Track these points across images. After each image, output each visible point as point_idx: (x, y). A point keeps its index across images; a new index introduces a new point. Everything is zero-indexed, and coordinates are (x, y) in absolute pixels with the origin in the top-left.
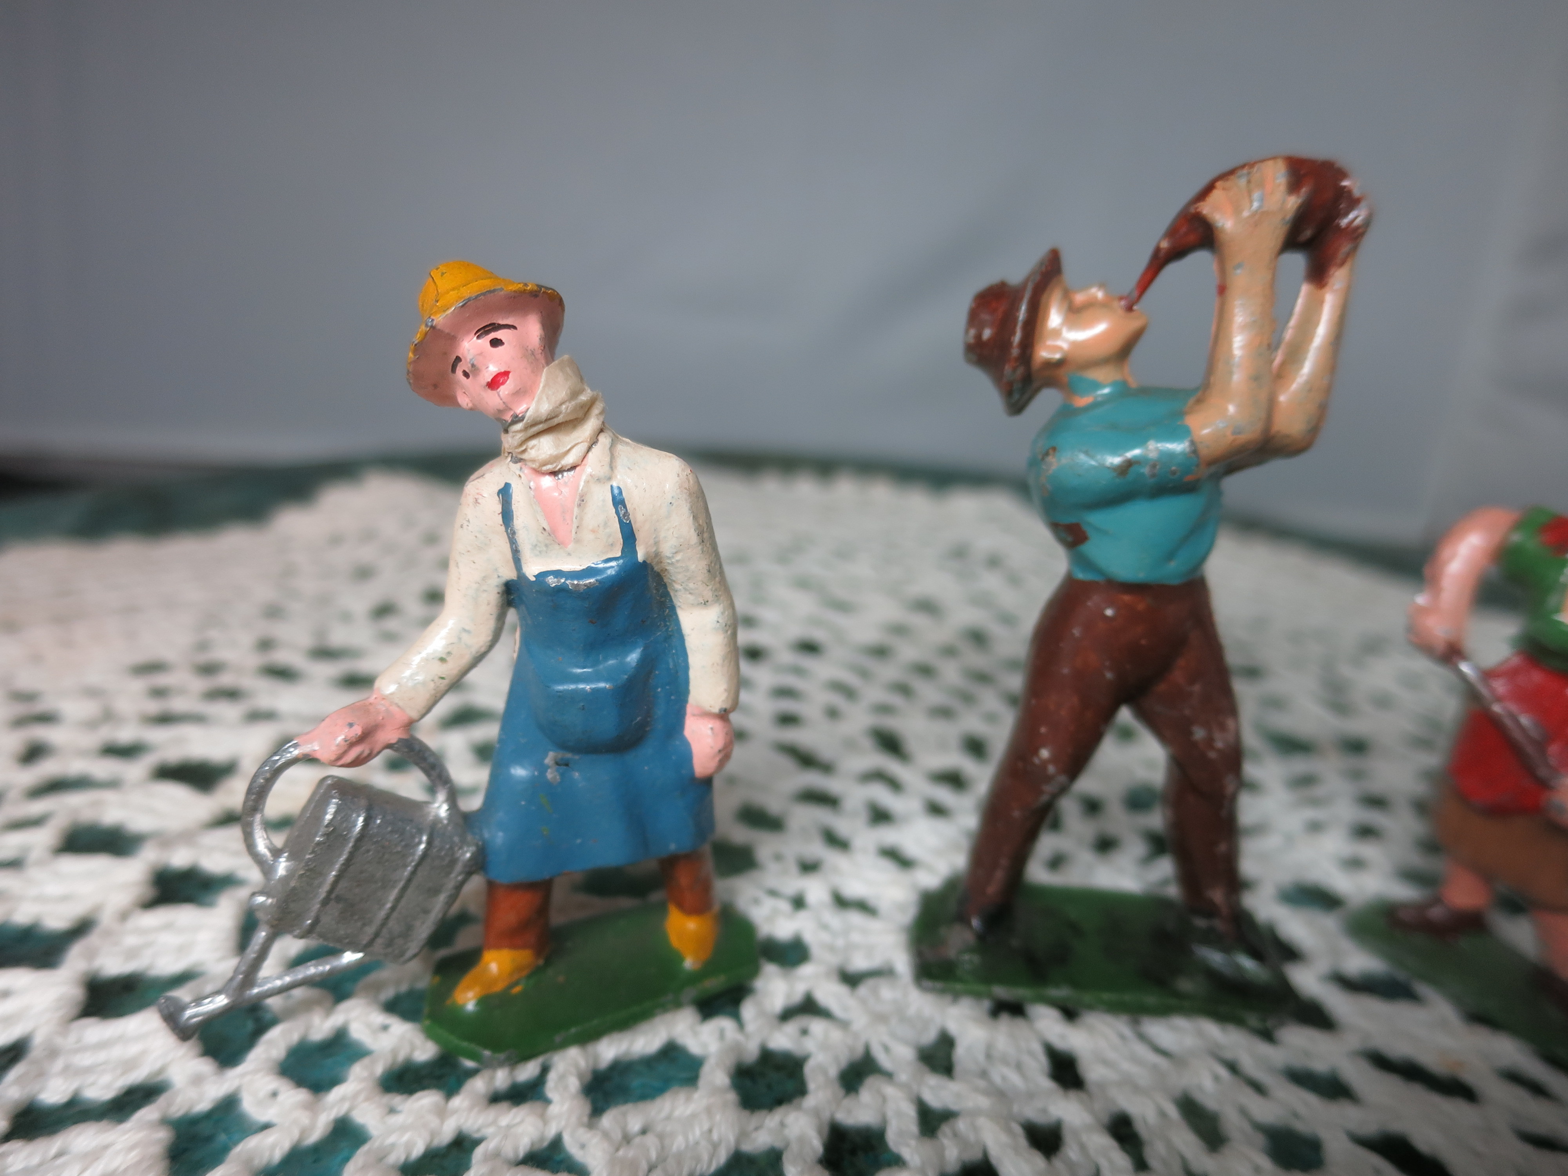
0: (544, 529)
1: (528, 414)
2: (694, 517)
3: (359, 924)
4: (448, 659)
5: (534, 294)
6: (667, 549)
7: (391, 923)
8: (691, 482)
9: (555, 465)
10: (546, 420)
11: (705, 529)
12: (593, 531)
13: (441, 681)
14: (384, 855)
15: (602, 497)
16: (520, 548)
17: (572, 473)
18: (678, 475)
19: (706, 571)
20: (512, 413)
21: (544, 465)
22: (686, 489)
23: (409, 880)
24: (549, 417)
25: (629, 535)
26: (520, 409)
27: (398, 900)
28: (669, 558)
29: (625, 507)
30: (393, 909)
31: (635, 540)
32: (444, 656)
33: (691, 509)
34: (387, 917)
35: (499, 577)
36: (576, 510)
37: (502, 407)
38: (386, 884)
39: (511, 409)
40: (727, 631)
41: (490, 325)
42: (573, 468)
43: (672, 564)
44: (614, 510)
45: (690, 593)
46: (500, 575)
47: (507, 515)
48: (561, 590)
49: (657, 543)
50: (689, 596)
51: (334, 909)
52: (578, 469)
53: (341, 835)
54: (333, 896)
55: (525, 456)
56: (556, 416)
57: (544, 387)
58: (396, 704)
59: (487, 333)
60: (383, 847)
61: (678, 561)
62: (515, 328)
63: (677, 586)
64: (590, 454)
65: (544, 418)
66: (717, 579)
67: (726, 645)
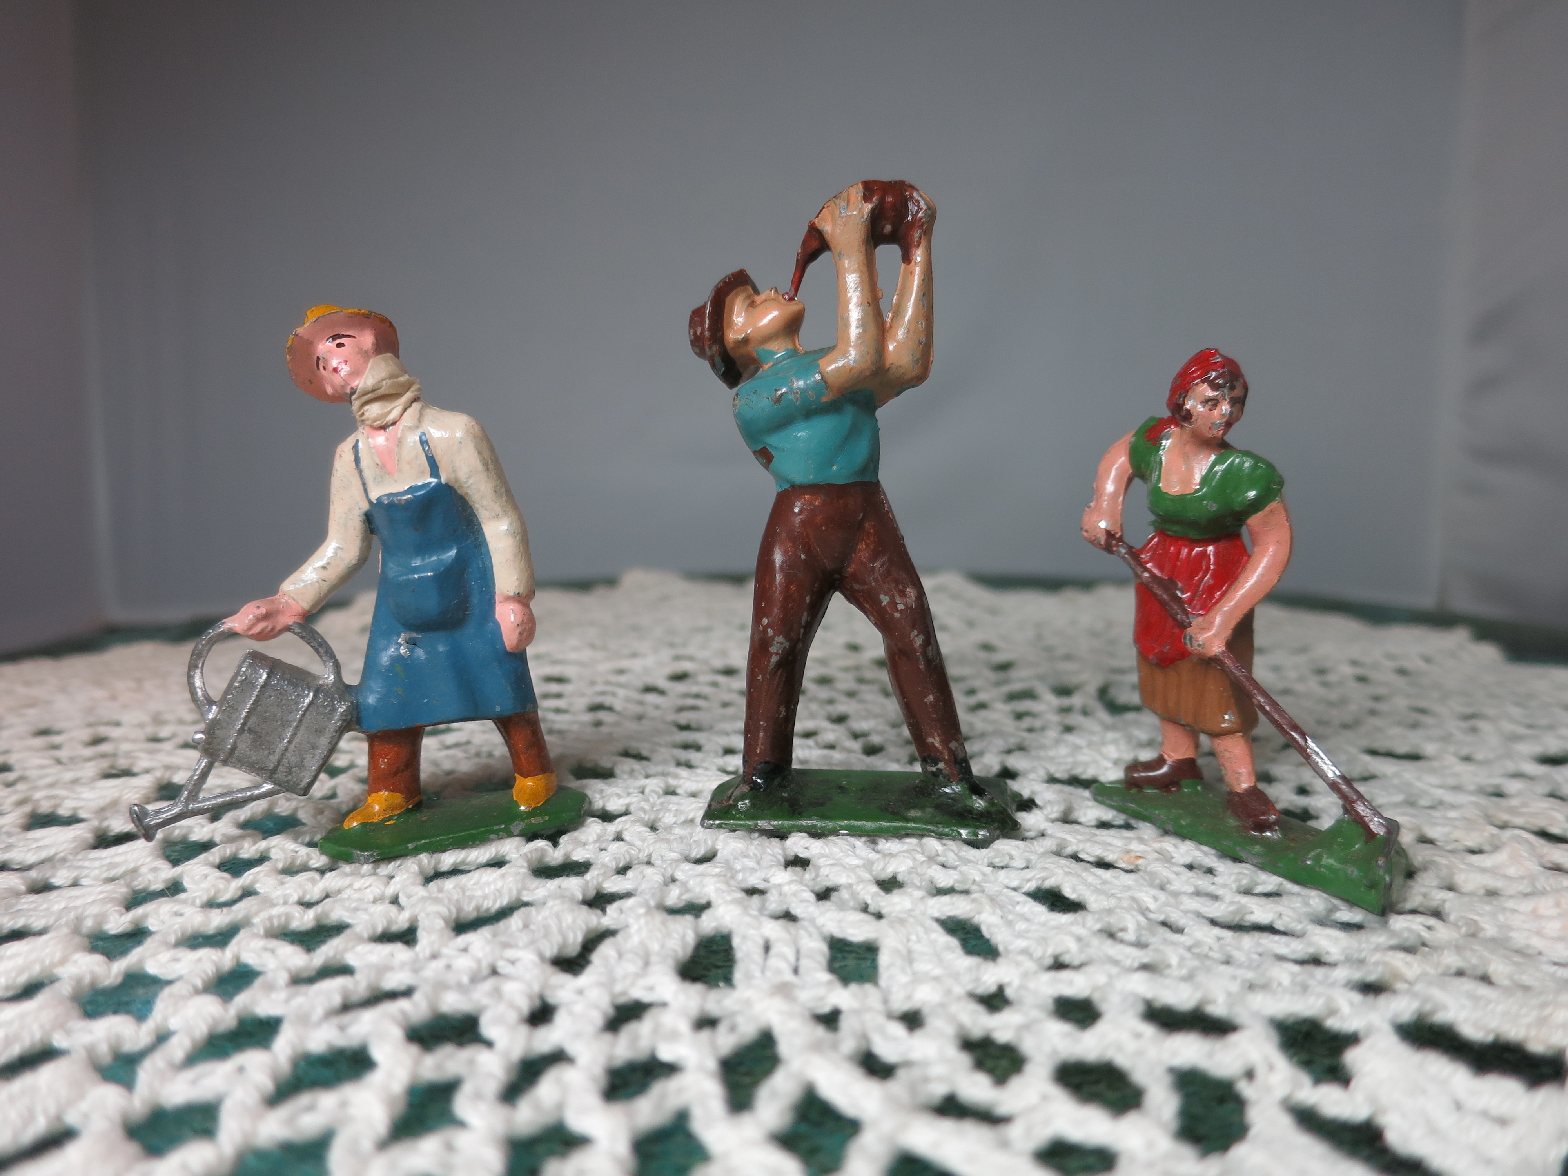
0: (378, 464)
1: (359, 386)
2: (478, 452)
3: (266, 753)
4: (328, 567)
5: (367, 316)
6: (462, 475)
7: (288, 755)
8: (476, 429)
9: (381, 421)
10: (373, 391)
11: (490, 463)
12: (409, 463)
13: (323, 582)
14: (282, 700)
15: (413, 439)
16: (366, 481)
17: (394, 427)
18: (466, 425)
19: (493, 492)
20: (350, 387)
21: (375, 422)
22: (471, 433)
23: (301, 721)
24: (374, 388)
25: (434, 467)
26: (355, 384)
27: (294, 735)
28: (466, 482)
29: (428, 445)
30: (290, 742)
31: (438, 468)
32: (325, 566)
33: (476, 446)
34: (286, 749)
35: (359, 508)
36: (396, 449)
37: (343, 383)
38: (285, 724)
39: (349, 384)
40: (516, 537)
41: (336, 335)
42: (394, 423)
43: (468, 487)
44: (421, 448)
45: (486, 509)
46: (360, 507)
47: (357, 460)
48: (391, 505)
49: (454, 471)
50: (486, 512)
51: (246, 736)
52: (397, 423)
53: (251, 683)
54: (246, 728)
55: (364, 418)
56: (380, 388)
57: (370, 369)
58: (292, 597)
59: (334, 340)
60: (281, 694)
61: (471, 484)
62: (354, 337)
63: (477, 506)
64: (405, 413)
65: (370, 389)
66: (504, 499)
67: (516, 547)
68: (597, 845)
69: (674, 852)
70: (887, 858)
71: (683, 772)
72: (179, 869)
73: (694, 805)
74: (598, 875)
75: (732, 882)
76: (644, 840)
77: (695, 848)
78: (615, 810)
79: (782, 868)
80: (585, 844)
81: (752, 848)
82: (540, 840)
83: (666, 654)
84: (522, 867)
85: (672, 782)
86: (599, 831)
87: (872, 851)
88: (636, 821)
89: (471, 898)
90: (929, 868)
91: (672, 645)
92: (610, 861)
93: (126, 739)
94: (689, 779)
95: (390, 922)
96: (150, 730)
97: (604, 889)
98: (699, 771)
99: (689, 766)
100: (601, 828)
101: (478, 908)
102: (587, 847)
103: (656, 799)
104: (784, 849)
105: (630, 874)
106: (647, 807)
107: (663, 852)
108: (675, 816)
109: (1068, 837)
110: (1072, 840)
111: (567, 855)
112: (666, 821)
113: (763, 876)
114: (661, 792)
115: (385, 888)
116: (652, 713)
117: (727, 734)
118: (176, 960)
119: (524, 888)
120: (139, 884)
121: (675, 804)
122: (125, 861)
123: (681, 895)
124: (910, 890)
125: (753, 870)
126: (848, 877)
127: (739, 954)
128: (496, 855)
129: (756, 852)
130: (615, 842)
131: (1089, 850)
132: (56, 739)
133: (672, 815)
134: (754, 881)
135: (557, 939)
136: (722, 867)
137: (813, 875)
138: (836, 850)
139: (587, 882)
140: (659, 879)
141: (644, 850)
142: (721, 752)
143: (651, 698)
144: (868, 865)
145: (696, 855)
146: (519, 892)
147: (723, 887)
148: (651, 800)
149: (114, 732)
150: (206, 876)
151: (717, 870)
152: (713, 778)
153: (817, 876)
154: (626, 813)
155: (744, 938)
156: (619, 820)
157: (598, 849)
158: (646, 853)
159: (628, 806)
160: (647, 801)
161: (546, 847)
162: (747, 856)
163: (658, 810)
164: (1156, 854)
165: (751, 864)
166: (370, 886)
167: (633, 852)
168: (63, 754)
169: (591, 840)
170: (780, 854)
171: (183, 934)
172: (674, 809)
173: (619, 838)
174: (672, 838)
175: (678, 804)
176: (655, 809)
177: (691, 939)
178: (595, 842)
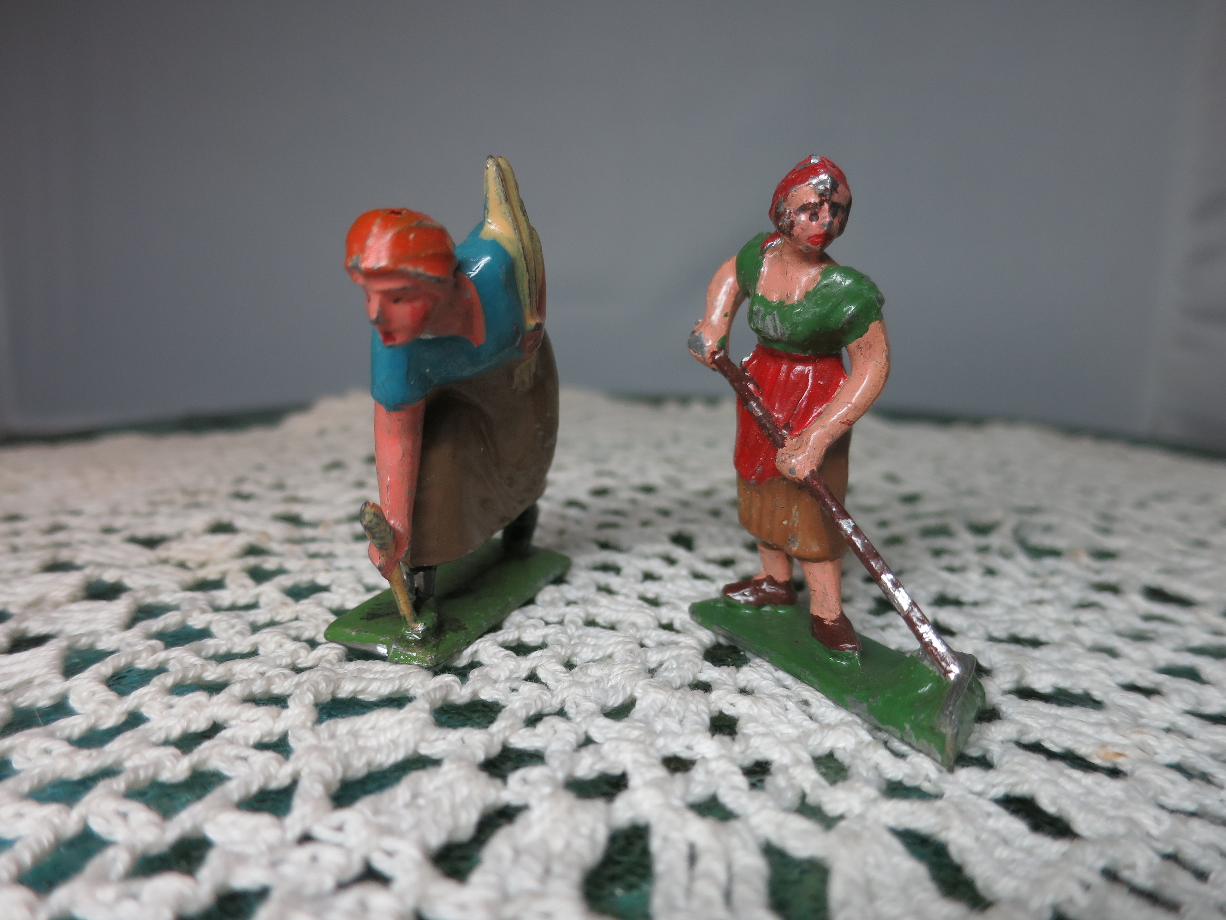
68: (508, 684)
69: (590, 701)
70: (826, 731)
71: (604, 600)
72: (68, 684)
73: (613, 640)
74: (505, 728)
75: (652, 751)
76: (558, 681)
77: (613, 696)
78: (531, 642)
79: (709, 734)
80: (495, 682)
81: (674, 701)
82: (447, 675)
83: (589, 468)
84: (423, 710)
85: (592, 610)
86: (512, 667)
87: (808, 718)
88: (552, 657)
89: (362, 750)
90: (875, 752)
91: (595, 460)
92: (521, 708)
93: (82, 529)
94: (609, 608)
95: (269, 778)
96: (106, 521)
97: (510, 743)
98: (620, 598)
99: (607, 590)
100: (514, 663)
101: (369, 764)
102: (497, 686)
103: (574, 630)
104: (708, 704)
105: (541, 728)
106: (564, 640)
107: (579, 699)
108: (593, 651)
109: (1029, 721)
110: (1035, 725)
111: (475, 693)
112: (583, 657)
113: (687, 743)
114: (580, 622)
115: (274, 722)
116: (573, 528)
117: (647, 557)
118: (20, 815)
119: (423, 740)
120: (25, 700)
121: (593, 637)
122: (22, 671)
123: (594, 764)
124: (858, 785)
125: (676, 735)
126: (782, 753)
127: (660, 867)
128: (400, 687)
129: (679, 709)
130: (527, 683)
131: (1057, 740)
132: (19, 525)
133: (590, 649)
134: (677, 748)
135: (448, 822)
136: (641, 728)
137: (743, 747)
138: (766, 711)
139: (492, 735)
140: (572, 738)
141: (557, 696)
142: (640, 576)
143: (573, 512)
144: (803, 738)
145: (614, 704)
146: (417, 745)
147: (642, 758)
148: (569, 631)
149: (73, 521)
150: (94, 693)
151: (636, 733)
152: (633, 609)
153: (747, 748)
154: (543, 646)
155: (665, 839)
156: (534, 654)
157: (509, 689)
158: (560, 699)
159: (545, 636)
160: (565, 633)
161: (453, 683)
162: (669, 714)
163: (575, 644)
164: (1139, 752)
165: (674, 725)
166: (258, 719)
167: (545, 697)
168: (19, 541)
169: (503, 678)
170: (705, 712)
171: (40, 781)
172: (592, 643)
173: (533, 677)
174: (589, 680)
175: (597, 637)
176: (572, 642)
177: (602, 835)
178: (508, 679)
